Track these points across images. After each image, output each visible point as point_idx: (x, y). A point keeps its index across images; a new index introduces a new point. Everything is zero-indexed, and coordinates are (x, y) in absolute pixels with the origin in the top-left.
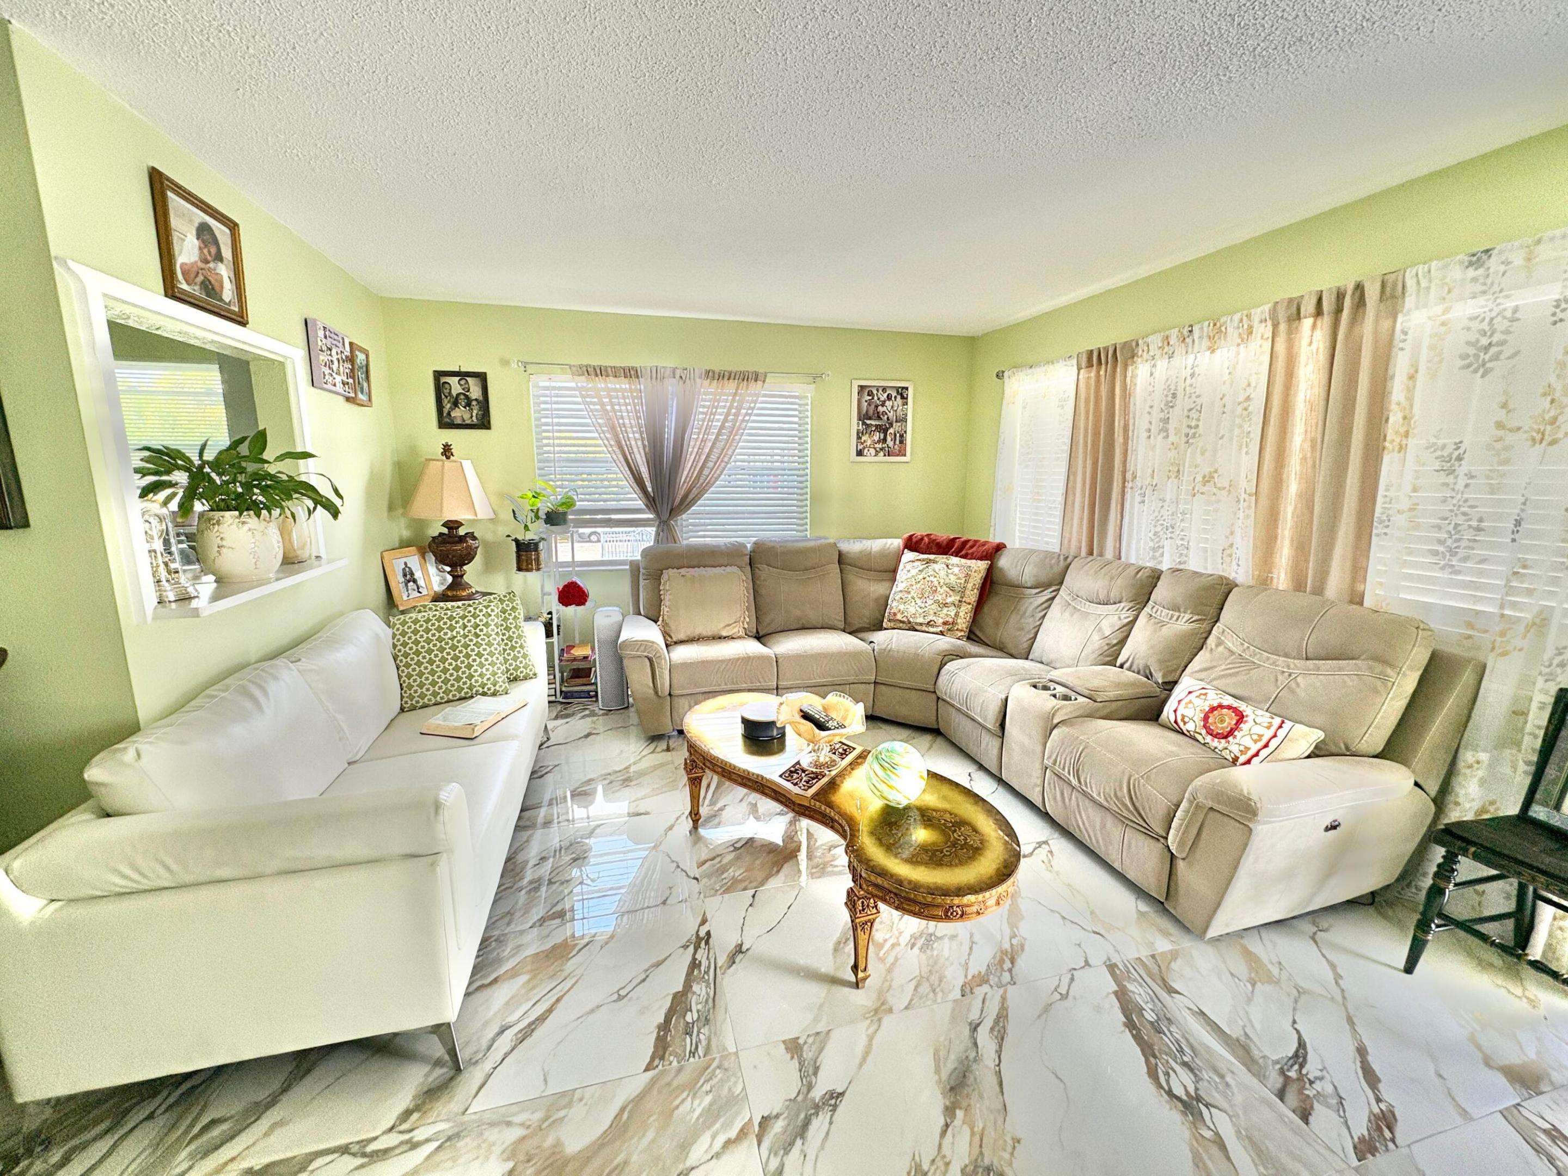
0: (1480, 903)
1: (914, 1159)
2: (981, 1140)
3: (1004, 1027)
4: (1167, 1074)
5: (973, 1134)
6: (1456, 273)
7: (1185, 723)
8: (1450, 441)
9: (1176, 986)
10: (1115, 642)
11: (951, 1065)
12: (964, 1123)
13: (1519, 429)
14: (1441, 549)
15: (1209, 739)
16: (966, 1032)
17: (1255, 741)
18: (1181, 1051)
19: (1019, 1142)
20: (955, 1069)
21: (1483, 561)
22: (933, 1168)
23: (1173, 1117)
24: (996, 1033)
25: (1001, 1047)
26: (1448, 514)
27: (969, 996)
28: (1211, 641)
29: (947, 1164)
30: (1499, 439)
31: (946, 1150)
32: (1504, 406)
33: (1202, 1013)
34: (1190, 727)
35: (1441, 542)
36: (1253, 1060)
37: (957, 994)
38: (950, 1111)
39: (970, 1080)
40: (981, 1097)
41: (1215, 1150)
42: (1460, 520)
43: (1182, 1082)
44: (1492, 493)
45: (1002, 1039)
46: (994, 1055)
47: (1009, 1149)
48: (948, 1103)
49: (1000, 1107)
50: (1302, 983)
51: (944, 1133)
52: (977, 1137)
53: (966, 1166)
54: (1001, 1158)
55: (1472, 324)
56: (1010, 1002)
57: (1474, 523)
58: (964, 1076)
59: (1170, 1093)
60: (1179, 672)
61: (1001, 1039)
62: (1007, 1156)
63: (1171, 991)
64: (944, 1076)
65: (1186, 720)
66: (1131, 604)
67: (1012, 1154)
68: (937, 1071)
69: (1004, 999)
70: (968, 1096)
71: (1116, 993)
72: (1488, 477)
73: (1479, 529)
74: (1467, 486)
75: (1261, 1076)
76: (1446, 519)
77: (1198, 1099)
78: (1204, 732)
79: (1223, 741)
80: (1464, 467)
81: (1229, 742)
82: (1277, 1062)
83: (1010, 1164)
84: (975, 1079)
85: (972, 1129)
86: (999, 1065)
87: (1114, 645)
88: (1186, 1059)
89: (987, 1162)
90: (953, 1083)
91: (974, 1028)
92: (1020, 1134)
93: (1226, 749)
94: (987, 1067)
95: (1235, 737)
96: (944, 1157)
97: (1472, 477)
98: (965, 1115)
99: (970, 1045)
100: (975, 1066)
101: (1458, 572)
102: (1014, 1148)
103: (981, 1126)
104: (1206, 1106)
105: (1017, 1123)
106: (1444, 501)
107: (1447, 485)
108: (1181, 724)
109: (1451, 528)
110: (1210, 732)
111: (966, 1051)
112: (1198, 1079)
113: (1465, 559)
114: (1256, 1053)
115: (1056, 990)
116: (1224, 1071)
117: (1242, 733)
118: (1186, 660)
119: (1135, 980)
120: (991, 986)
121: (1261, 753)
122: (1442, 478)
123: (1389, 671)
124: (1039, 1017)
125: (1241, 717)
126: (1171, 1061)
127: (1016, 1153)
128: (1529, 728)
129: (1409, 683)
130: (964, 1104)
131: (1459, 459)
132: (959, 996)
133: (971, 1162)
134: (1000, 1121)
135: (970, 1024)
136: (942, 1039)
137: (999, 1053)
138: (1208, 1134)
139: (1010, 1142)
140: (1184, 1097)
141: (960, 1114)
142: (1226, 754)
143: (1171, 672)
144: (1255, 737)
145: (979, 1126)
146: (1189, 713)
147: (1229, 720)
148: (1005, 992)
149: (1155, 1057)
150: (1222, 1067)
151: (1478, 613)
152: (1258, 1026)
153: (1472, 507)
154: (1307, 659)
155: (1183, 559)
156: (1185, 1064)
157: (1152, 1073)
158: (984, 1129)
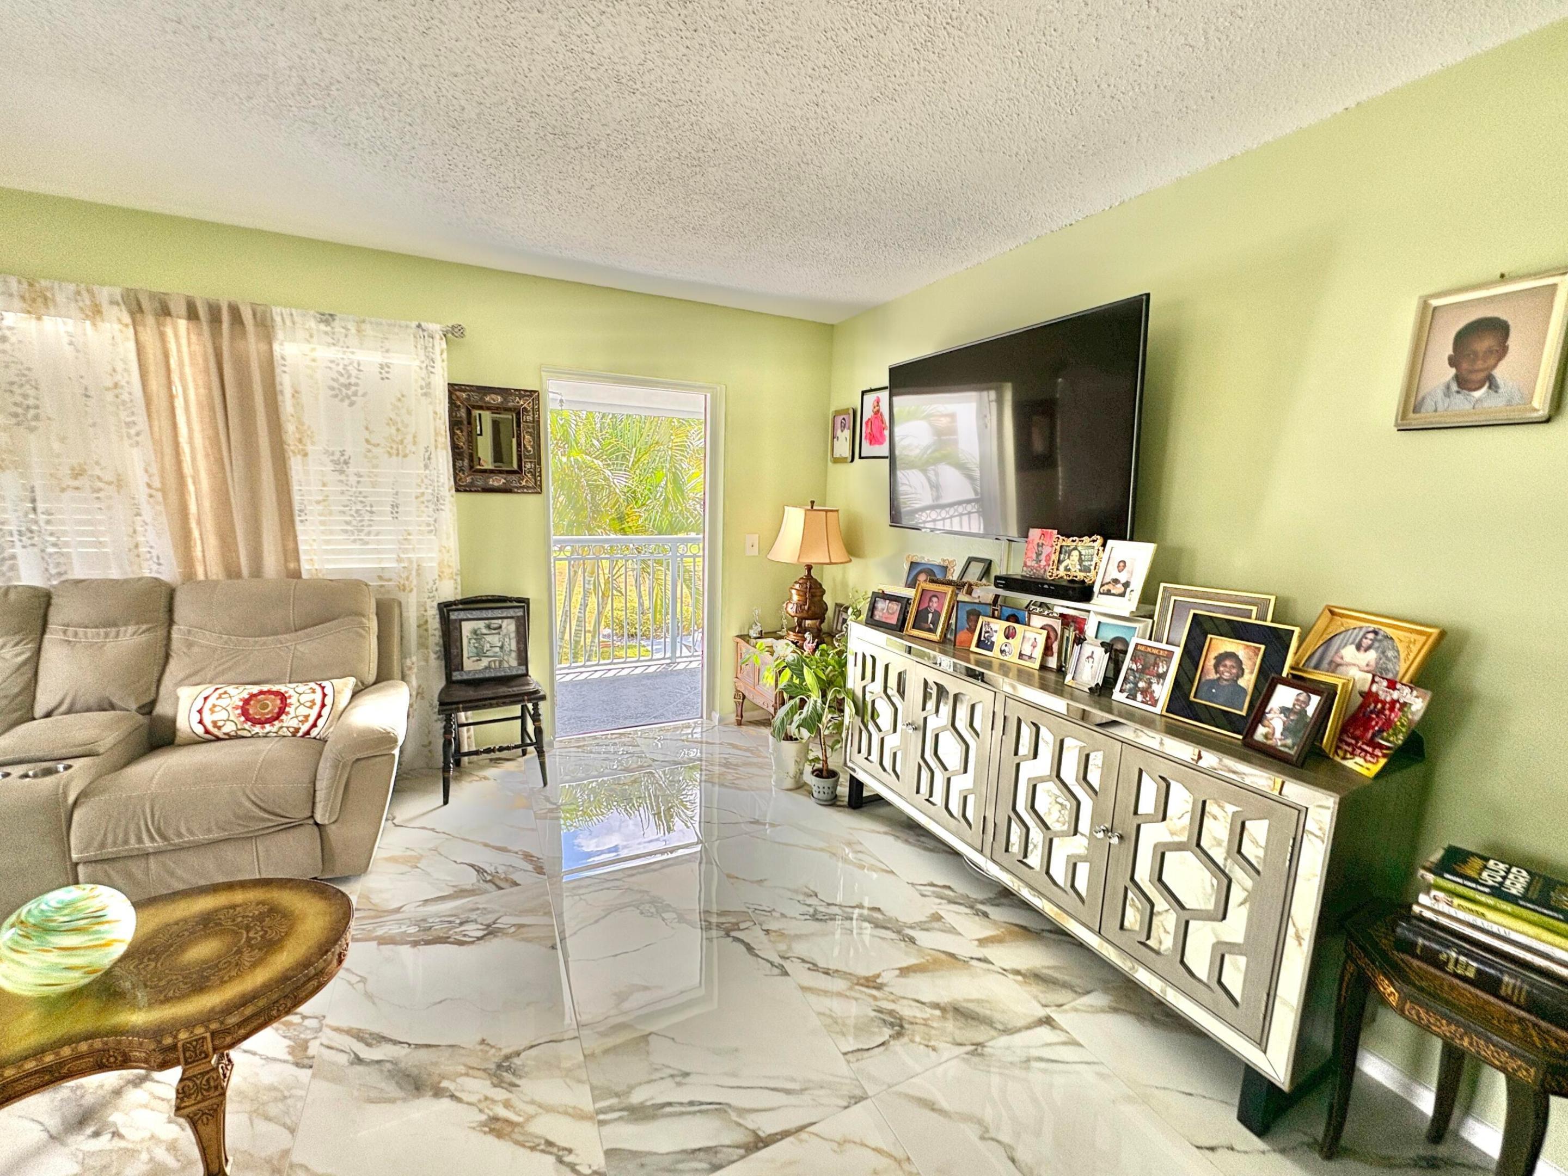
0: (430, 751)
1: (474, 1128)
2: (473, 1068)
3: (371, 1034)
4: (465, 935)
5: (467, 1075)
6: (312, 324)
7: (219, 728)
8: (337, 449)
9: (395, 905)
10: (16, 690)
11: (391, 1089)
12: (455, 1081)
13: (378, 445)
14: (349, 528)
15: (257, 729)
16: (360, 1068)
17: (311, 707)
18: (450, 922)
19: (484, 1040)
20: (397, 1083)
21: (378, 534)
22: (486, 1111)
23: (495, 944)
24: (374, 1042)
25: (391, 1040)
26: (348, 503)
27: (315, 1062)
28: (176, 644)
29: (486, 1098)
30: (369, 451)
31: (473, 1099)
32: (367, 428)
33: (426, 901)
34: (229, 728)
35: (348, 523)
36: (473, 890)
37: (304, 1075)
38: (438, 1093)
39: (415, 1071)
40: (435, 1064)
41: (522, 930)
42: (359, 507)
43: (473, 930)
44: (373, 487)
45: (384, 1037)
46: (398, 1047)
47: (487, 1048)
48: (431, 1093)
49: (450, 1050)
50: (431, 846)
51: (459, 1100)
52: (471, 1072)
53: (492, 1083)
54: (494, 1055)
55: (333, 366)
56: (344, 1025)
57: (369, 509)
58: (408, 1076)
59: (479, 939)
60: (154, 689)
61: (382, 1039)
62: (493, 1051)
63: (398, 910)
64: (400, 1094)
65: (220, 724)
66: (17, 638)
67: (492, 1047)
68: (392, 1101)
69: (337, 1030)
70: (429, 1075)
71: (379, 944)
72: (370, 477)
73: (372, 512)
74: (359, 482)
75: (485, 892)
76: (347, 506)
77: (489, 926)
78: (248, 725)
79: (276, 723)
80: (351, 470)
81: (282, 721)
82: (478, 881)
83: (500, 1049)
84: (415, 1066)
85: (462, 1075)
86: (409, 1045)
87: (18, 695)
88: (458, 921)
89: (493, 1066)
90: (413, 1087)
91: (359, 1060)
92: (479, 1038)
93: (282, 727)
94: (406, 1055)
95: (288, 713)
96: (480, 1101)
97: (361, 476)
98: (448, 1079)
99: (377, 1066)
100: (402, 1065)
101: (367, 543)
102: (488, 1044)
103: (462, 1067)
104: (494, 923)
105: (468, 1038)
106: (342, 493)
107: (341, 481)
108: (215, 731)
109: (353, 512)
110: (255, 722)
111: (382, 1071)
112: (475, 921)
113: (369, 533)
114: (469, 887)
115: (352, 985)
116: (475, 906)
117: (293, 707)
118: (156, 675)
119: (374, 928)
120: (315, 1038)
121: (323, 713)
122: (337, 476)
123: (364, 620)
124: (374, 1003)
125: (283, 697)
126: (457, 930)
127: (492, 1044)
128: (431, 632)
129: (373, 624)
130: (436, 1079)
131: (346, 463)
132: (309, 1072)
133: (490, 1079)
134: (462, 1052)
135: (352, 1064)
136: (356, 1093)
137: (396, 1042)
138: (513, 929)
139: (482, 1047)
140: (485, 932)
141: (444, 1084)
142: (284, 732)
143: (144, 692)
144: (308, 704)
145: (462, 1069)
146: (220, 716)
147: (273, 704)
148: (327, 1026)
149: (449, 937)
150: (471, 906)
151: (383, 568)
152: (449, 878)
153: (365, 497)
154: (296, 631)
155: (62, 569)
156: (461, 924)
157: (461, 943)
158: (465, 1065)
